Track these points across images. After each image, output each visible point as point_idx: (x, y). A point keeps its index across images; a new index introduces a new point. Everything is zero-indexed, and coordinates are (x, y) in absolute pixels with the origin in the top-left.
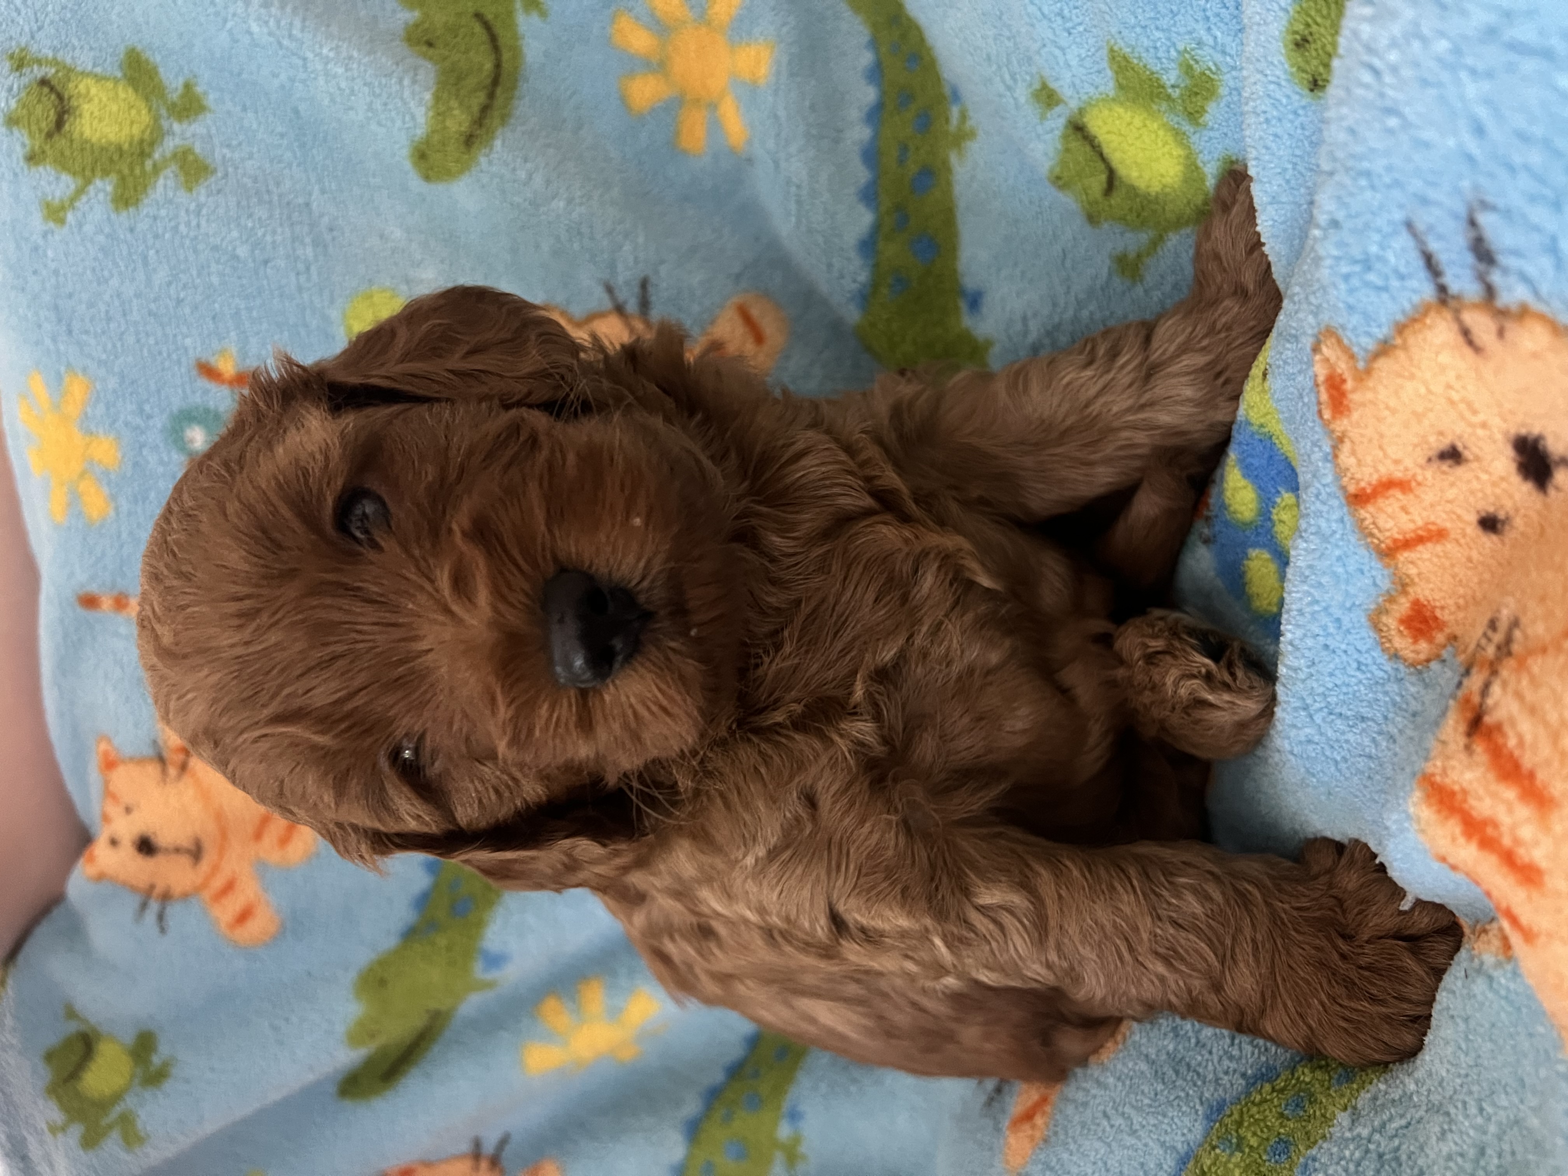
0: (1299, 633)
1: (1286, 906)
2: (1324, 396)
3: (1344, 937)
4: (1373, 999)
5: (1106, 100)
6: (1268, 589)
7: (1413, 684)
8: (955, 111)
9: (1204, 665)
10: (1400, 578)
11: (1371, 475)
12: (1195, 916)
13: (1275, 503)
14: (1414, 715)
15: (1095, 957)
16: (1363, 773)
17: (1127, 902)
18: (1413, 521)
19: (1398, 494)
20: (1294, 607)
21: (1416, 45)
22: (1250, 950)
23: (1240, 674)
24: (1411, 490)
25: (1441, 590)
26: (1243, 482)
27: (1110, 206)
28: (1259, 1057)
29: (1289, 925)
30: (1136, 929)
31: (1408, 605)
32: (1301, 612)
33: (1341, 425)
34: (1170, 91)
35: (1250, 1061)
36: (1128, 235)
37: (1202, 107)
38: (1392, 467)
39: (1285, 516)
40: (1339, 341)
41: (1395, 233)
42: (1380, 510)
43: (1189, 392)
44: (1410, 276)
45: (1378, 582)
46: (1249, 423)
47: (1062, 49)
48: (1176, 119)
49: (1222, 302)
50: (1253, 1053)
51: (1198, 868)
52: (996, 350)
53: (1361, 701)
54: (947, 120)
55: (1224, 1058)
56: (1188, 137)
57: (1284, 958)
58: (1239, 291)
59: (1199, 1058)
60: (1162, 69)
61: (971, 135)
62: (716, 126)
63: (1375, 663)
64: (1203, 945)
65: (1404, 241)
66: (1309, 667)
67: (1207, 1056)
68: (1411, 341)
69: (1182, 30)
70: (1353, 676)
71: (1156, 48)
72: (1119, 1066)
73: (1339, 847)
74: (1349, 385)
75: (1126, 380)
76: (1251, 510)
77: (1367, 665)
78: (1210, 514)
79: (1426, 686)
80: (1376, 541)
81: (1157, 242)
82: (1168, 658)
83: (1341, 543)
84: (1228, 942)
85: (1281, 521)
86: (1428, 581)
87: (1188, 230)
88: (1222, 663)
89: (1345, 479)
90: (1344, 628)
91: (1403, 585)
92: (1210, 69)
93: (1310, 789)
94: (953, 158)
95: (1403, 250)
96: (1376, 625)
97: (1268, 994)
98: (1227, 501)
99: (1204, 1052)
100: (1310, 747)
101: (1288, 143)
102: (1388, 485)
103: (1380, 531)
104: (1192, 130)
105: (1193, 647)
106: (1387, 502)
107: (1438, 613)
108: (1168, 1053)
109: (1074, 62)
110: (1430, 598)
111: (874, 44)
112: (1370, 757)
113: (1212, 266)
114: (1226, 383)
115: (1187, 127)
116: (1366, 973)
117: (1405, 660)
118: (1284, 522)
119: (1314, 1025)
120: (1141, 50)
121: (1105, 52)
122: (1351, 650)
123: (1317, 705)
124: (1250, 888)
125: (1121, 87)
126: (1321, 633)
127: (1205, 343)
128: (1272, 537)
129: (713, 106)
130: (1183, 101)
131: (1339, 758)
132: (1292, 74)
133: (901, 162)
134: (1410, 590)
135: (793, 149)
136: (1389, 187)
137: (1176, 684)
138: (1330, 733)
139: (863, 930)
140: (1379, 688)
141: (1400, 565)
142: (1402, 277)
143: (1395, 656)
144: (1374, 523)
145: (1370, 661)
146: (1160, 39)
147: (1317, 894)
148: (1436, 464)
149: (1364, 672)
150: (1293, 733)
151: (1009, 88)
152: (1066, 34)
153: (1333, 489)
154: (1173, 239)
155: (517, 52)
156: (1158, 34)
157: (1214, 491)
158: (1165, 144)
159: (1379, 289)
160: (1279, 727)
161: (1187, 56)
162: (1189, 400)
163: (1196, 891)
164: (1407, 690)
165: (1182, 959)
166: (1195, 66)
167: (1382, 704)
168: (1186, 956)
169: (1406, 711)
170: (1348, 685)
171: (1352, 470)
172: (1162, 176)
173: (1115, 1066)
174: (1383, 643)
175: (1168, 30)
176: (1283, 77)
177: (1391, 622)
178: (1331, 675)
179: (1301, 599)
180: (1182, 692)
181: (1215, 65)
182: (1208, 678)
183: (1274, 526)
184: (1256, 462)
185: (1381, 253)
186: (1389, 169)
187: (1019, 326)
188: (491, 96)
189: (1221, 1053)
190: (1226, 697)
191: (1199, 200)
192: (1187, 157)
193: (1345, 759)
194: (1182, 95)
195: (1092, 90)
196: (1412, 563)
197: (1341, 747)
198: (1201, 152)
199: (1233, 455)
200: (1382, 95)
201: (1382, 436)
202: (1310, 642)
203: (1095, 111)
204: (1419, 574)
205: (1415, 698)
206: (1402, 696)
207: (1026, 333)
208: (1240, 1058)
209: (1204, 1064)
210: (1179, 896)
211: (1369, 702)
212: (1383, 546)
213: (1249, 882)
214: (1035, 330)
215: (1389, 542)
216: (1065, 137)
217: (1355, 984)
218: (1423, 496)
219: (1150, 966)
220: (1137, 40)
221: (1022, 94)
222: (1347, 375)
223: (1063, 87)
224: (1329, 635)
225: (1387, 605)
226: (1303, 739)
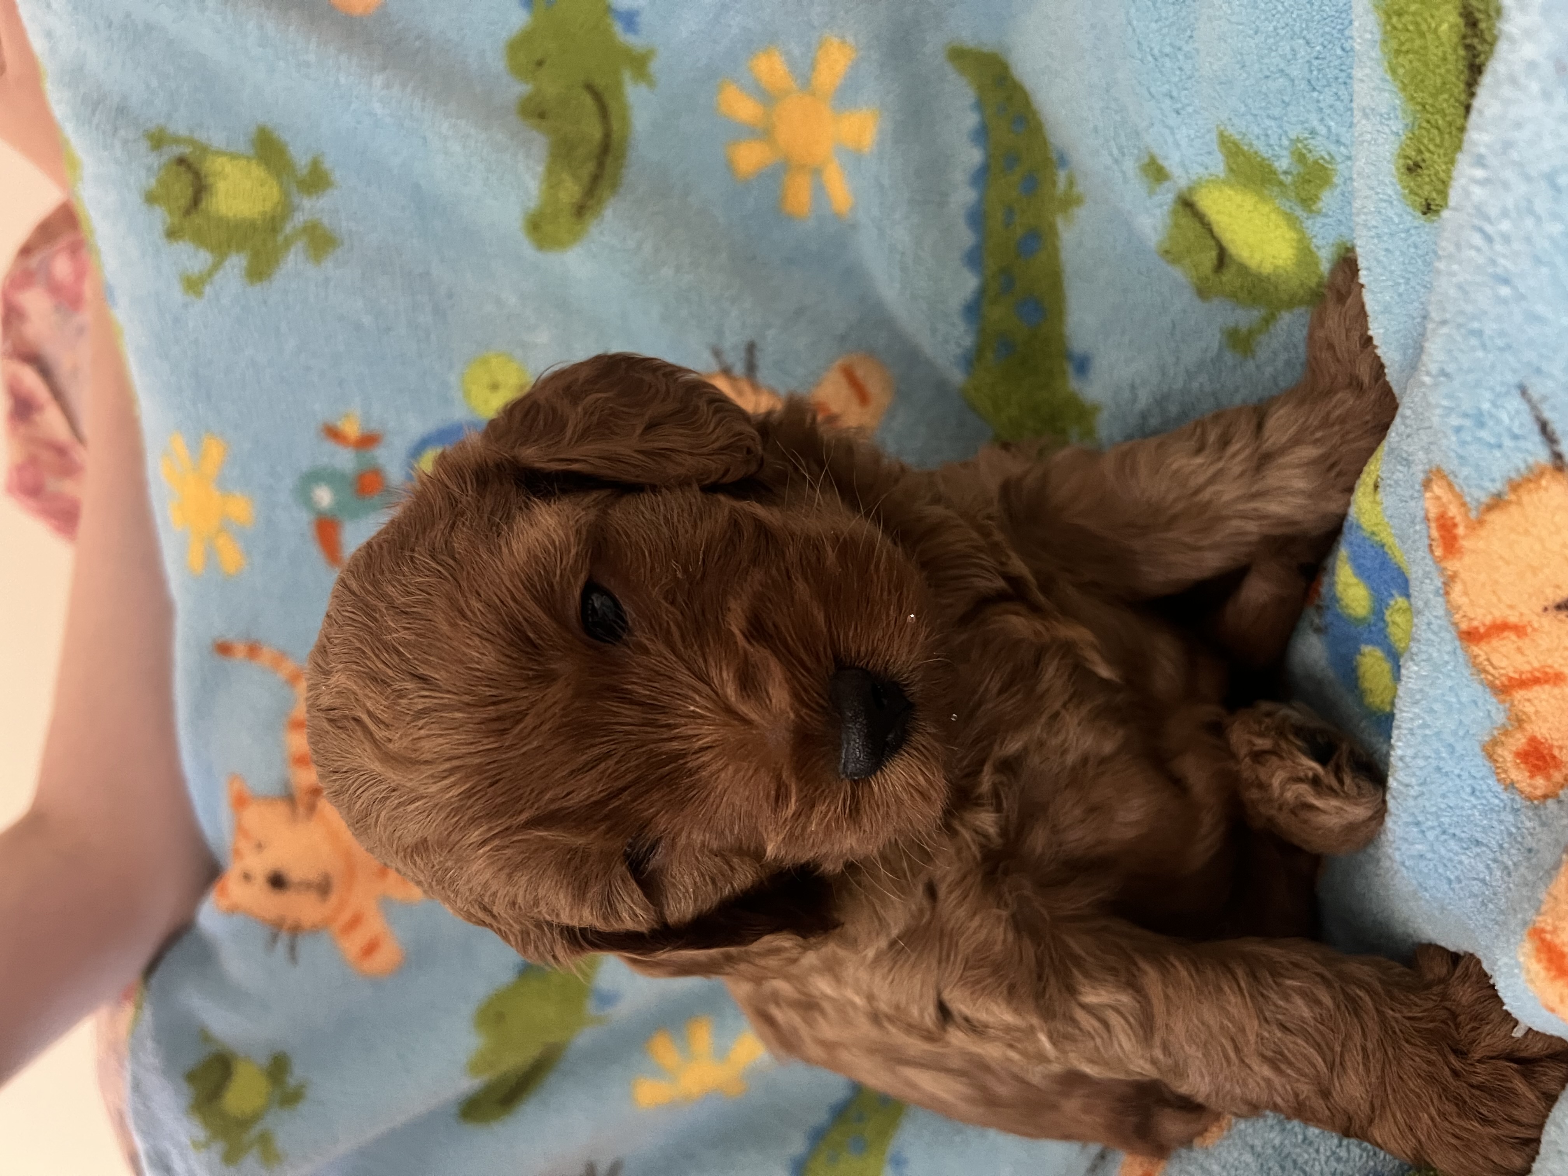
0: (1410, 752)
1: (1398, 1015)
2: (1435, 534)
3: (1455, 1052)
4: (1485, 1121)
5: (1215, 182)
6: (1381, 688)
7: (1530, 820)
8: (1062, 176)
9: (1311, 769)
10: (1516, 715)
11: (1484, 615)
12: (1302, 1019)
13: (1388, 604)
14: (1530, 850)
15: (1200, 1056)
16: (1476, 896)
17: (1234, 1002)
18: (1528, 662)
19: (1513, 637)
20: (1404, 725)
21: (1529, 222)
22: (1360, 1059)
23: (1348, 781)
24: (1526, 634)
25: (1558, 730)
26: (1354, 580)
27: (1221, 282)
28: (1367, 1161)
29: (1401, 1035)
30: (1243, 1030)
31: (1524, 740)
32: (1411, 732)
33: (1452, 565)
34: (1282, 177)
35: (1358, 1164)
36: (1239, 311)
37: (1316, 195)
38: (1508, 612)
39: (1399, 619)
40: (1450, 485)
41: (1508, 393)
42: (1495, 650)
43: (1300, 484)
44: (1524, 438)
45: (1492, 715)
46: (1359, 527)
47: (1171, 129)
48: (1288, 204)
49: (1336, 393)
50: (1361, 1157)
51: (1307, 969)
52: (1103, 416)
53: (1476, 825)
54: (1054, 184)
55: (1332, 1159)
56: (1301, 222)
57: (1394, 1069)
58: (1354, 383)
59: (1306, 1156)
60: (1274, 156)
61: (1078, 201)
62: (820, 190)
63: (1491, 791)
64: (1311, 1050)
65: (1515, 403)
66: (1420, 785)
67: (1314, 1155)
68: (1525, 498)
69: (1294, 120)
70: (1467, 801)
71: (1267, 135)
72: (1224, 1154)
73: (1455, 958)
74: (1461, 531)
75: (1237, 470)
76: (1364, 607)
77: (1482, 791)
78: (1321, 603)
79: (1543, 824)
80: (1490, 677)
81: (1268, 320)
82: (1274, 760)
83: (1453, 674)
84: (1338, 1049)
85: (1394, 623)
86: (1545, 720)
87: (1303, 309)
88: (1329, 768)
89: (1457, 616)
90: (1457, 754)
91: (1519, 721)
92: (1322, 158)
93: (1423, 902)
94: (1060, 223)
95: (1518, 412)
96: (1491, 757)
97: (1377, 1103)
98: (1338, 595)
99: (1311, 1150)
100: (1422, 864)
101: (1401, 259)
102: (1501, 628)
103: (1495, 668)
104: (1305, 215)
105: (1299, 749)
106: (1501, 642)
107: (1556, 752)
108: (1274, 1147)
109: (1184, 143)
110: (1548, 736)
111: (980, 105)
112: (1483, 881)
113: (1325, 355)
114: (1339, 474)
115: (1299, 212)
116: (1477, 1093)
117: (1522, 792)
118: (1398, 625)
119: (1423, 1139)
120: (1253, 137)
121: (1214, 136)
122: (1465, 775)
123: (1430, 823)
124: (1361, 994)
125: (1231, 170)
126: (1433, 755)
127: (1319, 435)
128: (1386, 637)
129: (817, 172)
130: (1296, 188)
131: (1452, 877)
132: (1404, 196)
133: (1007, 225)
134: (1527, 726)
135: (897, 216)
136: (1501, 350)
137: (1283, 789)
138: (1443, 851)
139: (967, 1019)
140: (1494, 816)
141: (1516, 703)
142: (1515, 437)
143: (1510, 786)
144: (1488, 660)
145: (1485, 787)
146: (1271, 127)
147: (1430, 1004)
148: (1552, 613)
149: (1478, 798)
150: (1404, 847)
151: (1116, 161)
152: (1175, 115)
153: (1443, 622)
154: (1286, 317)
155: (625, 119)
156: (1268, 122)
157: (1326, 580)
158: (1277, 227)
159: (1491, 446)
160: (1390, 837)
161: (1300, 145)
162: (1302, 492)
163: (1304, 994)
164: (1522, 822)
165: (1290, 1064)
166: (1308, 155)
167: (1497, 831)
168: (1293, 1059)
169: (1521, 844)
170: (1462, 808)
171: (1464, 608)
172: (1274, 257)
173: (1220, 1154)
174: (1498, 774)
175: (1281, 118)
176: (1394, 197)
177: (1506, 754)
178: (1444, 796)
179: (1412, 719)
180: (1289, 795)
181: (1329, 154)
182: (1315, 782)
183: (1387, 626)
184: (1368, 564)
185: (1494, 411)
186: (1502, 334)
187: (1127, 394)
188: (601, 165)
189: (1328, 1153)
190: (1334, 803)
191: (1313, 282)
192: (1300, 241)
193: (1459, 881)
194: (1294, 183)
195: (1201, 170)
196: (1529, 700)
197: (1455, 867)
198: (1315, 236)
199: (1343, 552)
200: (1493, 262)
201: (1496, 582)
202: (1421, 762)
203: (1204, 191)
204: (1537, 712)
205: (1531, 834)
206: (1519, 828)
207: (1134, 400)
208: (1347, 1161)
209: (1311, 1163)
210: (1287, 998)
211: (1484, 828)
212: (1497, 682)
213: (1360, 987)
214: (1144, 399)
215: (1504, 679)
216: (1174, 212)
217: (1465, 1102)
218: (1540, 642)
219: (1256, 1068)
220: (1247, 127)
221: (1130, 165)
222: (1458, 519)
223: (1172, 163)
224: (1443, 759)
225: (1503, 738)
226: (1415, 853)
